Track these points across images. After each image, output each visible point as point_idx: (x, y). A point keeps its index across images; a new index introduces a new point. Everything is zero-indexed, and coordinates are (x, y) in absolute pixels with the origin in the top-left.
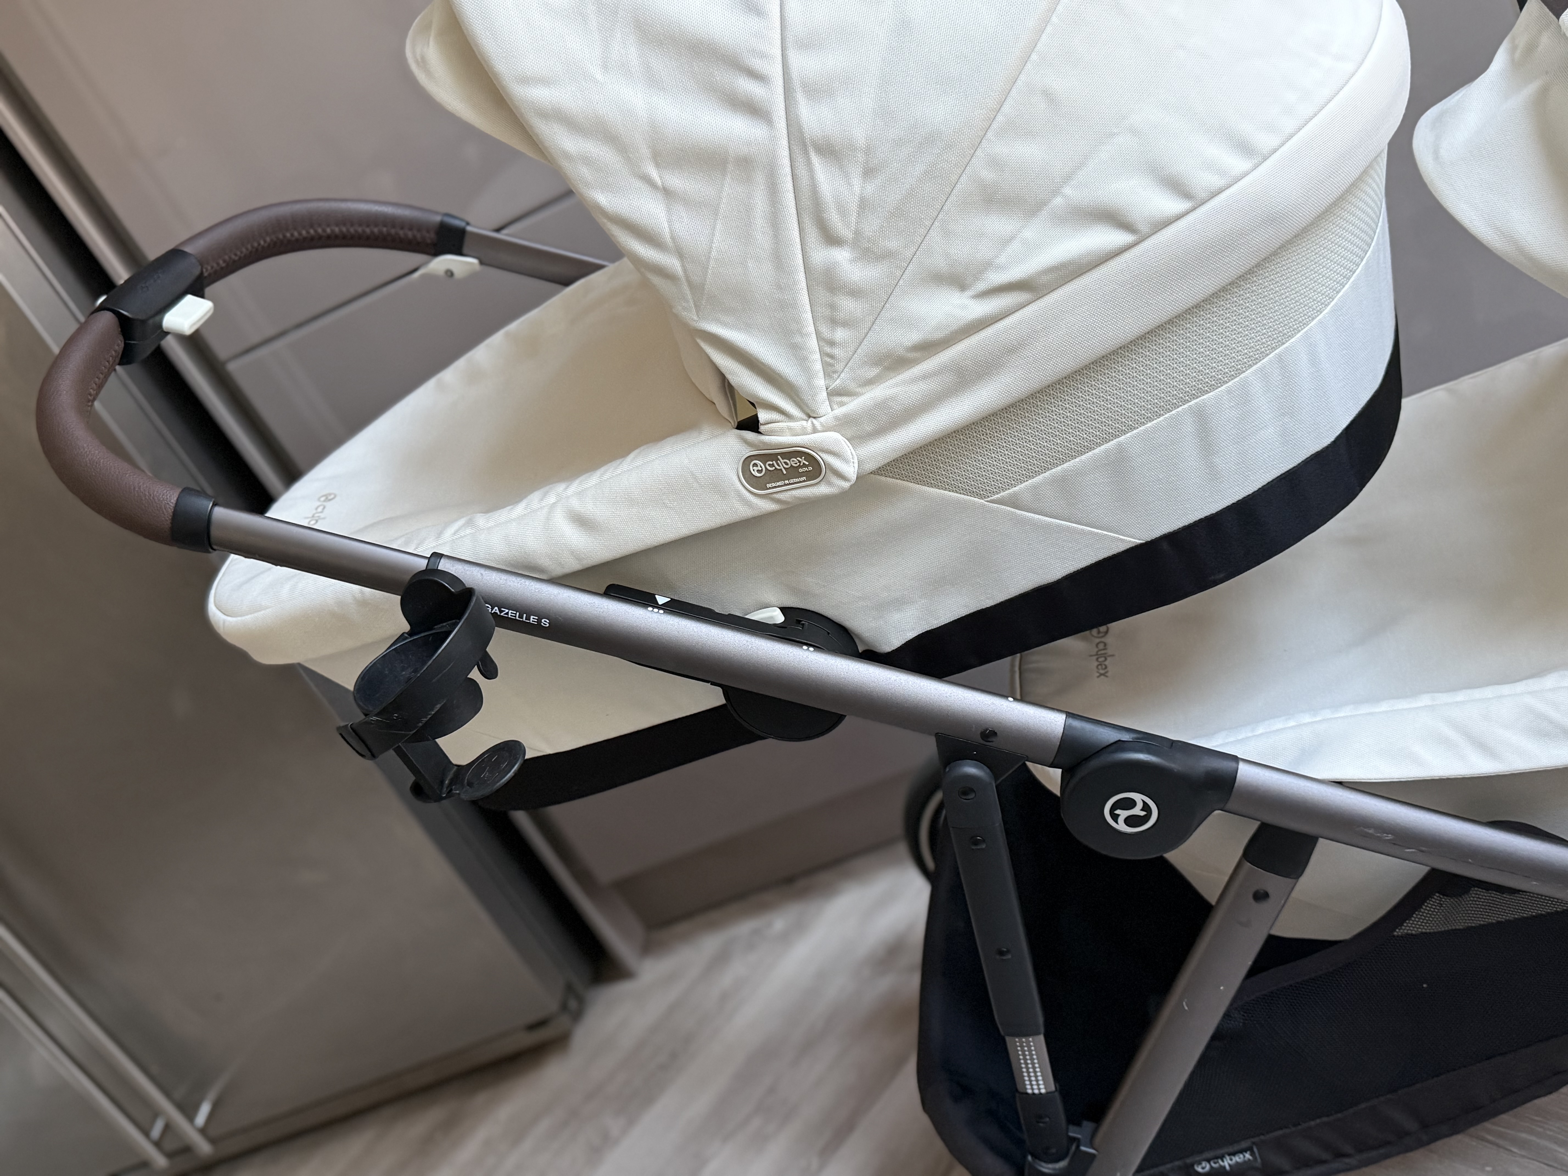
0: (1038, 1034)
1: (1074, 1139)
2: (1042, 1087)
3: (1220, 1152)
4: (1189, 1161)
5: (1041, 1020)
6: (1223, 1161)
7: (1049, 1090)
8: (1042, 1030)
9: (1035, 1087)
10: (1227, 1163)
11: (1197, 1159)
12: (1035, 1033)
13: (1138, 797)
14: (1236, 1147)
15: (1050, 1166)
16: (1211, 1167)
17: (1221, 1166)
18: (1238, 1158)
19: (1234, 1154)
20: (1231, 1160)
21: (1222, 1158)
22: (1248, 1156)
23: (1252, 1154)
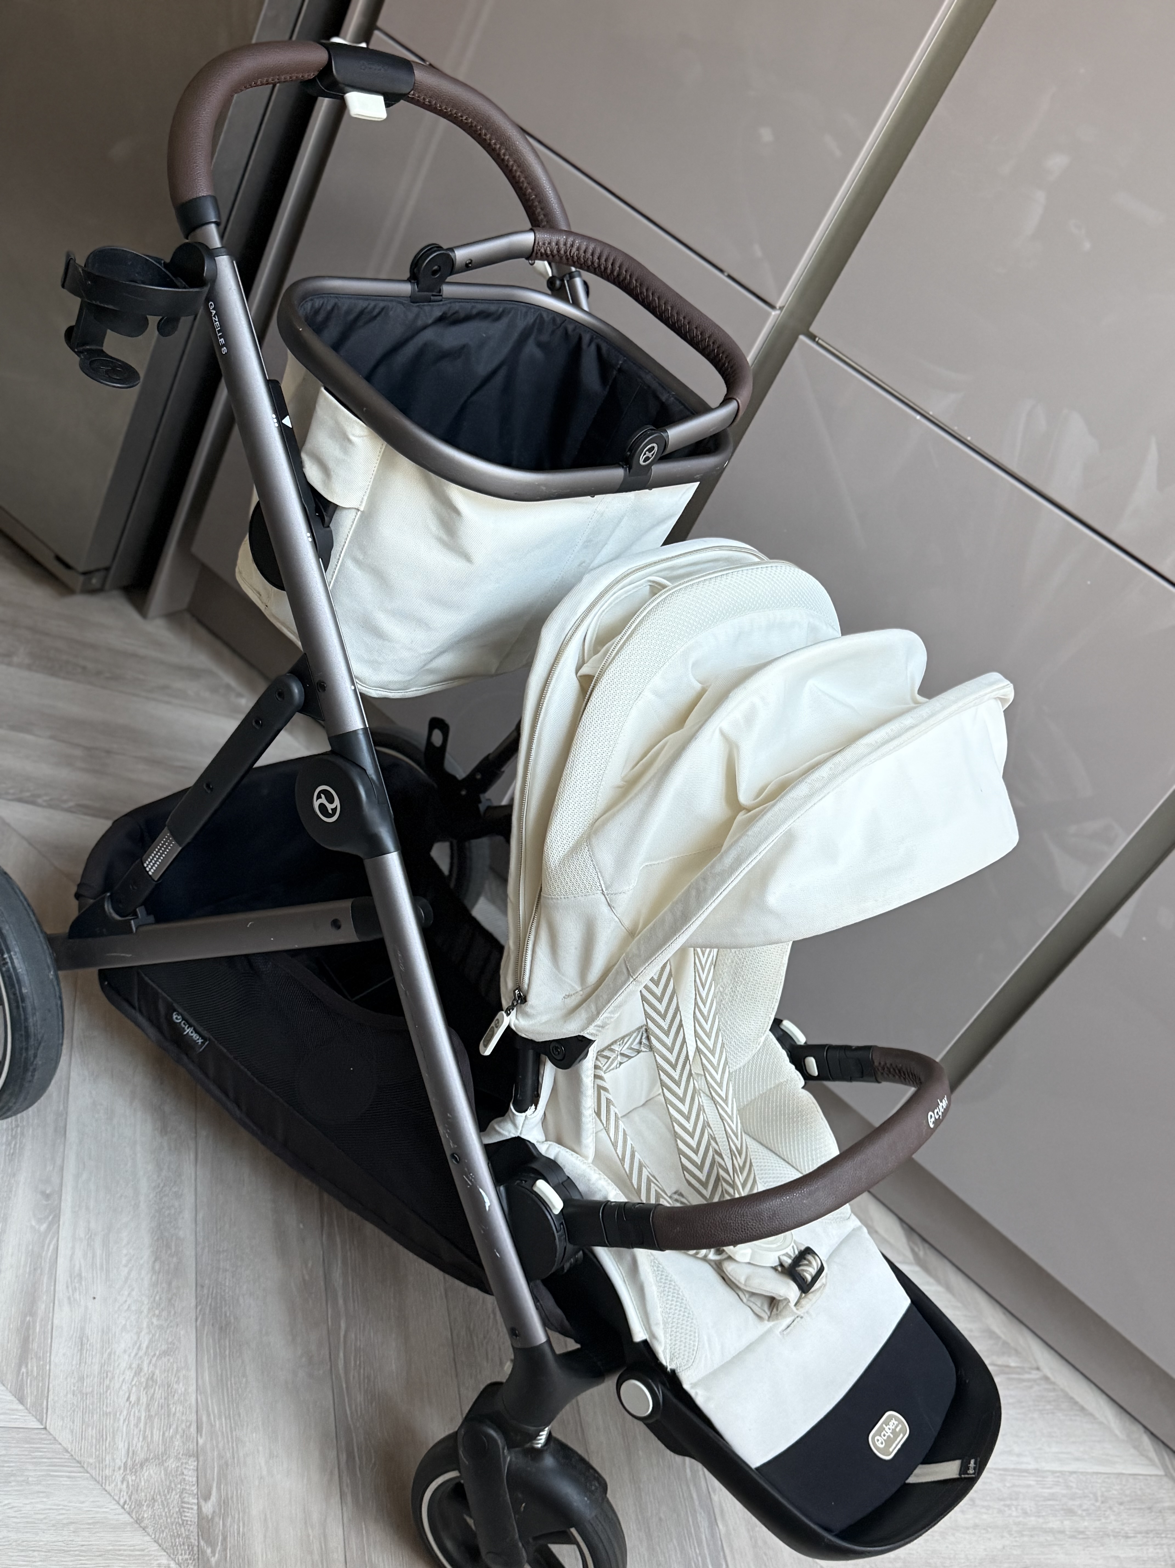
0: (180, 845)
1: (135, 914)
2: (152, 870)
3: (192, 1021)
4: (175, 1005)
5: (189, 839)
6: (188, 1028)
7: (153, 877)
8: (184, 845)
9: (150, 867)
10: (188, 1031)
11: (180, 1010)
12: (179, 843)
13: (337, 802)
14: (200, 1029)
15: (111, 911)
16: (180, 1022)
17: (184, 1028)
18: (195, 1036)
19: (197, 1032)
20: (192, 1032)
21: (190, 1026)
22: (200, 1041)
23: (203, 1043)
